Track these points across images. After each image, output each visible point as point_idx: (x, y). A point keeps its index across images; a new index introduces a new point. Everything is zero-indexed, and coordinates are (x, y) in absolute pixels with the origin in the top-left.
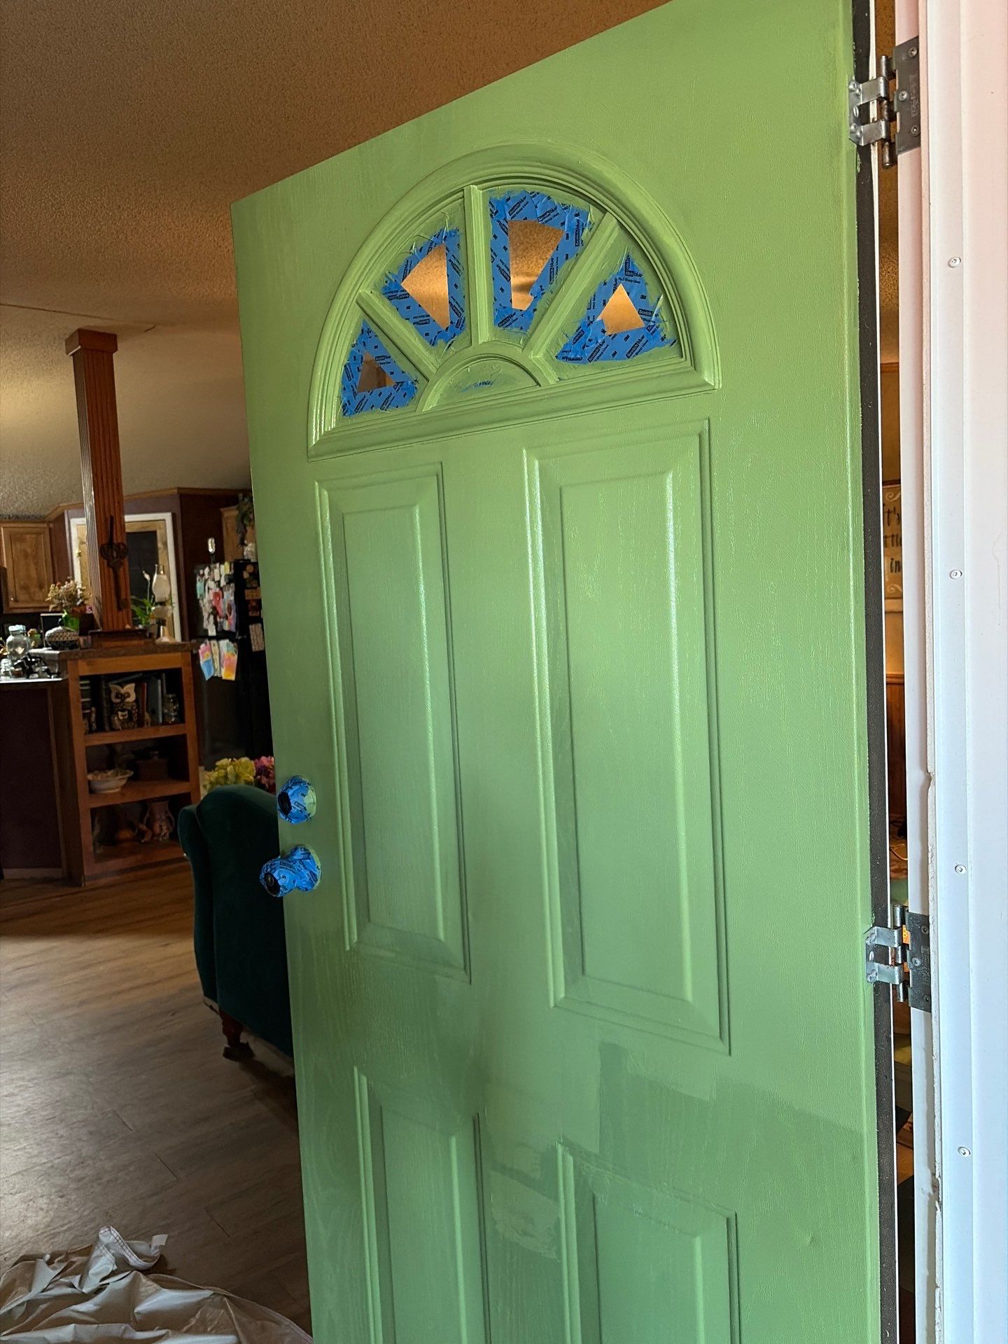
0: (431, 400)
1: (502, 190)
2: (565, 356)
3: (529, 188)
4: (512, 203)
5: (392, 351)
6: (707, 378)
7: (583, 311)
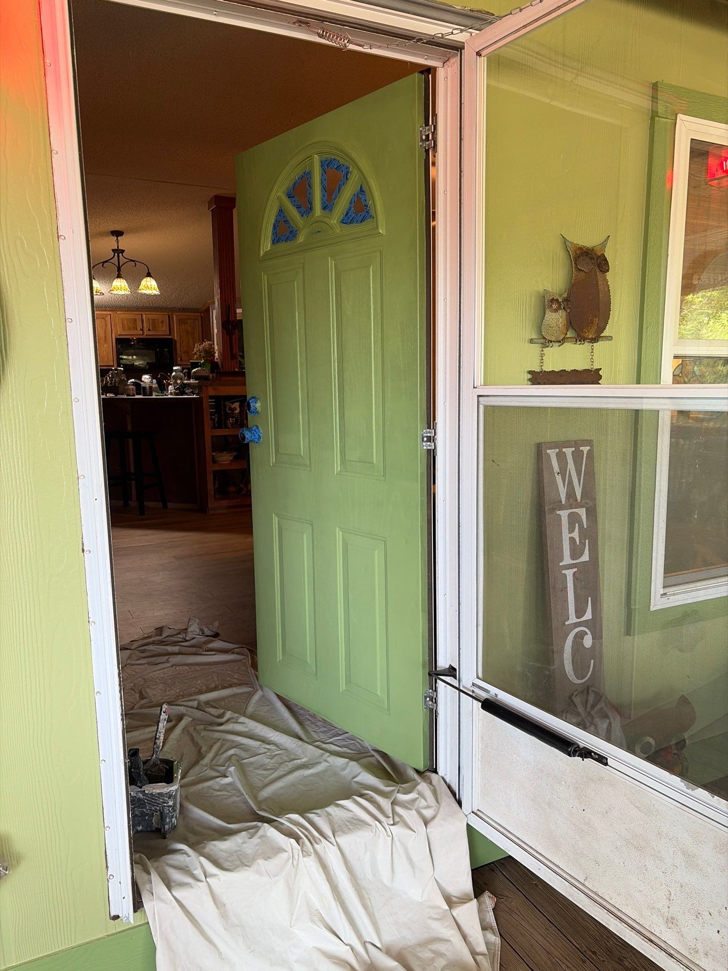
0: (301, 239)
1: (325, 157)
2: (343, 222)
3: (333, 157)
4: (327, 162)
5: (289, 219)
6: (380, 231)
7: (348, 205)
